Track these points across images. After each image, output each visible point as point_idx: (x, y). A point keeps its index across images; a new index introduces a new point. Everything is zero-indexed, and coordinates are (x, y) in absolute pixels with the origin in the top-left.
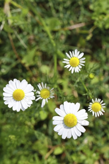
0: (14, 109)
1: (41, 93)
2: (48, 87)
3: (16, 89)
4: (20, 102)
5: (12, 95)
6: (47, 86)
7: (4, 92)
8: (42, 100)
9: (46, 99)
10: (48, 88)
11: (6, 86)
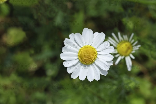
1: (118, 51)
3: (80, 48)
4: (94, 64)
5: (77, 61)
6: (122, 36)
8: (124, 59)
9: (129, 55)
10: (126, 37)
11: (63, 50)
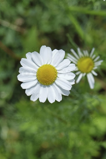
0: (51, 101)
2: (84, 52)
3: (38, 68)
4: (54, 84)
5: (36, 81)
7: (21, 83)
